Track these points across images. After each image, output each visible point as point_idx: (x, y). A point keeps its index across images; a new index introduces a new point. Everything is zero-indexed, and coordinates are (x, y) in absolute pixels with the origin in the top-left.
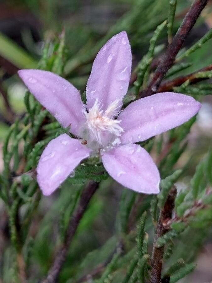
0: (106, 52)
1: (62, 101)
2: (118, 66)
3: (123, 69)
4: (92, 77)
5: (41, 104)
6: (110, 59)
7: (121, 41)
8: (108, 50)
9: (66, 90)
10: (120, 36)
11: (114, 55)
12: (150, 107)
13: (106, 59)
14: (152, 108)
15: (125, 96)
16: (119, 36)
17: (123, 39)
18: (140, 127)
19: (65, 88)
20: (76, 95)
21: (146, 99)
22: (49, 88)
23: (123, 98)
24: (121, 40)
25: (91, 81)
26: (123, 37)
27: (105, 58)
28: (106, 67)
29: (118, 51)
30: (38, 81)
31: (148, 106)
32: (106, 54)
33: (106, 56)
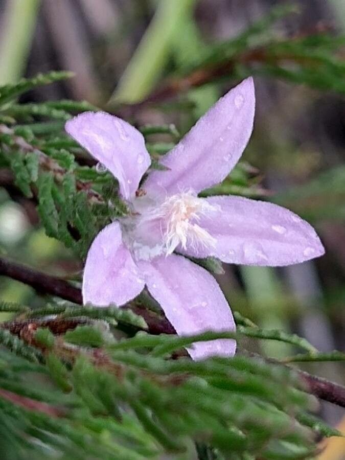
0: (290, 221)
1: (205, 155)
2: (268, 244)
3: (263, 253)
4: (247, 202)
5: (201, 118)
6: (278, 229)
7: (309, 246)
8: (294, 226)
9: (223, 161)
10: (316, 245)
11: (285, 236)
12: (205, 300)
13: (277, 224)
14: (204, 304)
15: (218, 259)
16: (317, 243)
17: (313, 250)
18: (169, 287)
19: (226, 159)
20: (215, 178)
21: (219, 293)
22: (226, 130)
23: (214, 257)
24: (311, 247)
25: (238, 202)
26: (316, 249)
27: (279, 221)
28: (264, 225)
29: (292, 242)
30: (237, 111)
31: (207, 296)
32: (286, 222)
33: (282, 223)
